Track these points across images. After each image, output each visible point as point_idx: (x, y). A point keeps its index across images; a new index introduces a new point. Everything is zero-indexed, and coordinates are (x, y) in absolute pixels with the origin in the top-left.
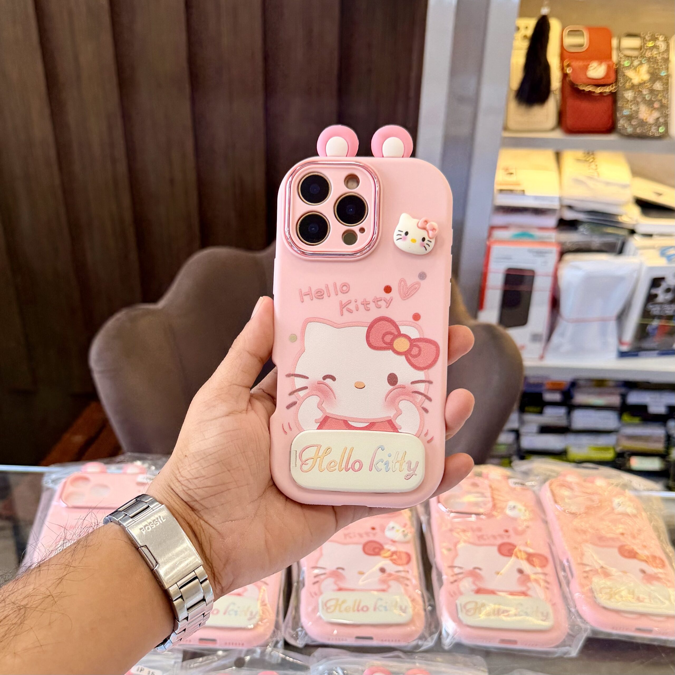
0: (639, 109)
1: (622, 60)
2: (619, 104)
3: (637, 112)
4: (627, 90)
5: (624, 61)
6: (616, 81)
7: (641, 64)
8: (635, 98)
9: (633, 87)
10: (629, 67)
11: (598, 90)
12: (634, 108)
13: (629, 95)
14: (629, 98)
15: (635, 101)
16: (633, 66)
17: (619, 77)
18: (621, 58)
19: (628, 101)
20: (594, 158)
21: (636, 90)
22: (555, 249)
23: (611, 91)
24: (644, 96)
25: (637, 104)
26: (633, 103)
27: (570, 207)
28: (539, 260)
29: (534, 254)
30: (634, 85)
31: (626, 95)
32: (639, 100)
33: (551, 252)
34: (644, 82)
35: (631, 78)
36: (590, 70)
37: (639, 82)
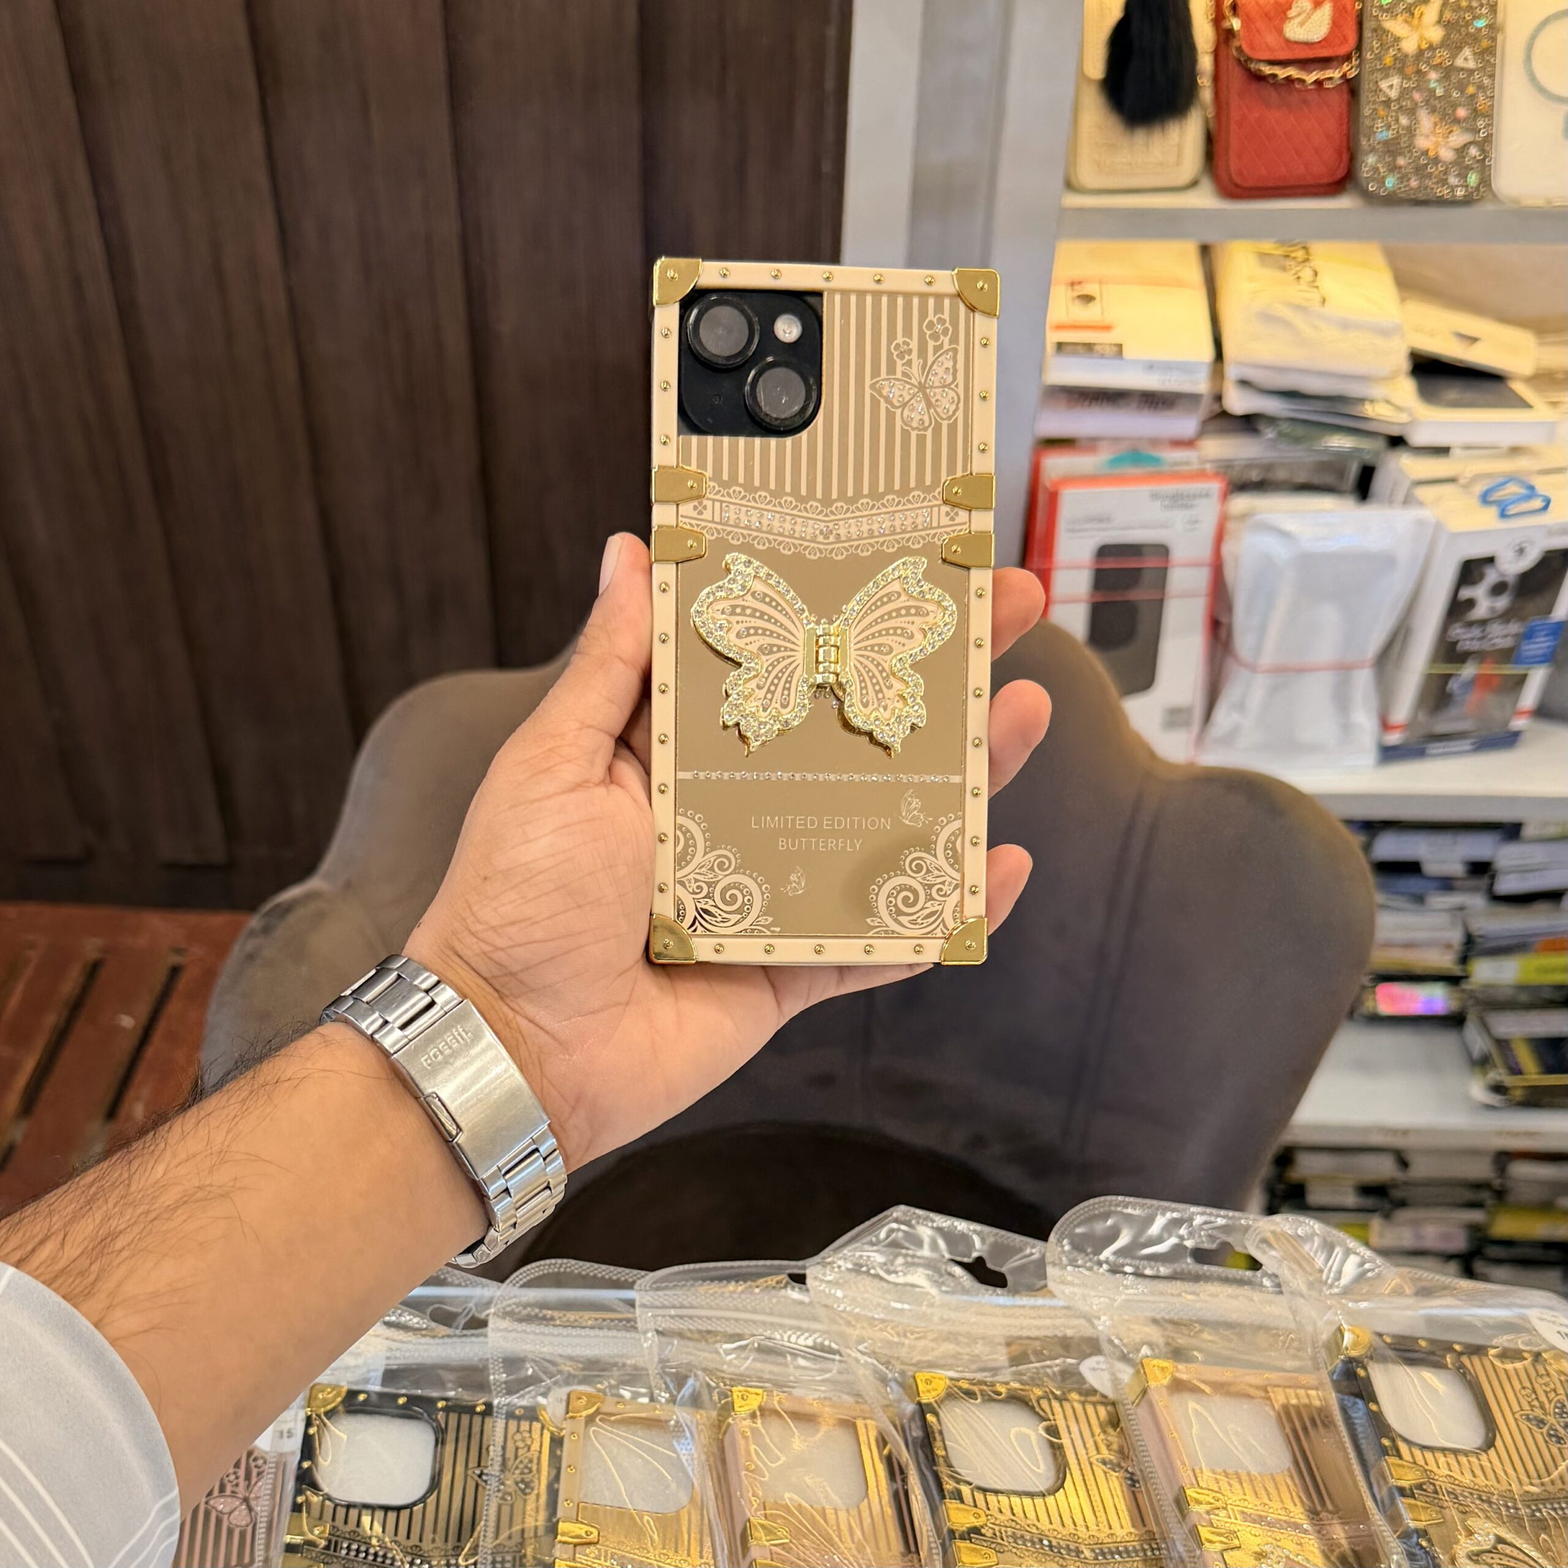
0: (1415, 125)
2: (1368, 110)
3: (1412, 132)
4: (1383, 70)
8: (1406, 92)
11: (1311, 75)
12: (1403, 120)
15: (1407, 102)
17: (1367, 39)
19: (1387, 103)
20: (1308, 253)
21: (1409, 70)
22: (1215, 487)
23: (1344, 75)
24: (1432, 85)
25: (1412, 112)
26: (1401, 107)
27: (1244, 383)
28: (1179, 517)
29: (1166, 503)
30: (1406, 56)
31: (1384, 85)
32: (1417, 96)
33: (1207, 495)
34: (1431, 48)
35: (1398, 35)
36: (1290, 19)
37: (1419, 46)
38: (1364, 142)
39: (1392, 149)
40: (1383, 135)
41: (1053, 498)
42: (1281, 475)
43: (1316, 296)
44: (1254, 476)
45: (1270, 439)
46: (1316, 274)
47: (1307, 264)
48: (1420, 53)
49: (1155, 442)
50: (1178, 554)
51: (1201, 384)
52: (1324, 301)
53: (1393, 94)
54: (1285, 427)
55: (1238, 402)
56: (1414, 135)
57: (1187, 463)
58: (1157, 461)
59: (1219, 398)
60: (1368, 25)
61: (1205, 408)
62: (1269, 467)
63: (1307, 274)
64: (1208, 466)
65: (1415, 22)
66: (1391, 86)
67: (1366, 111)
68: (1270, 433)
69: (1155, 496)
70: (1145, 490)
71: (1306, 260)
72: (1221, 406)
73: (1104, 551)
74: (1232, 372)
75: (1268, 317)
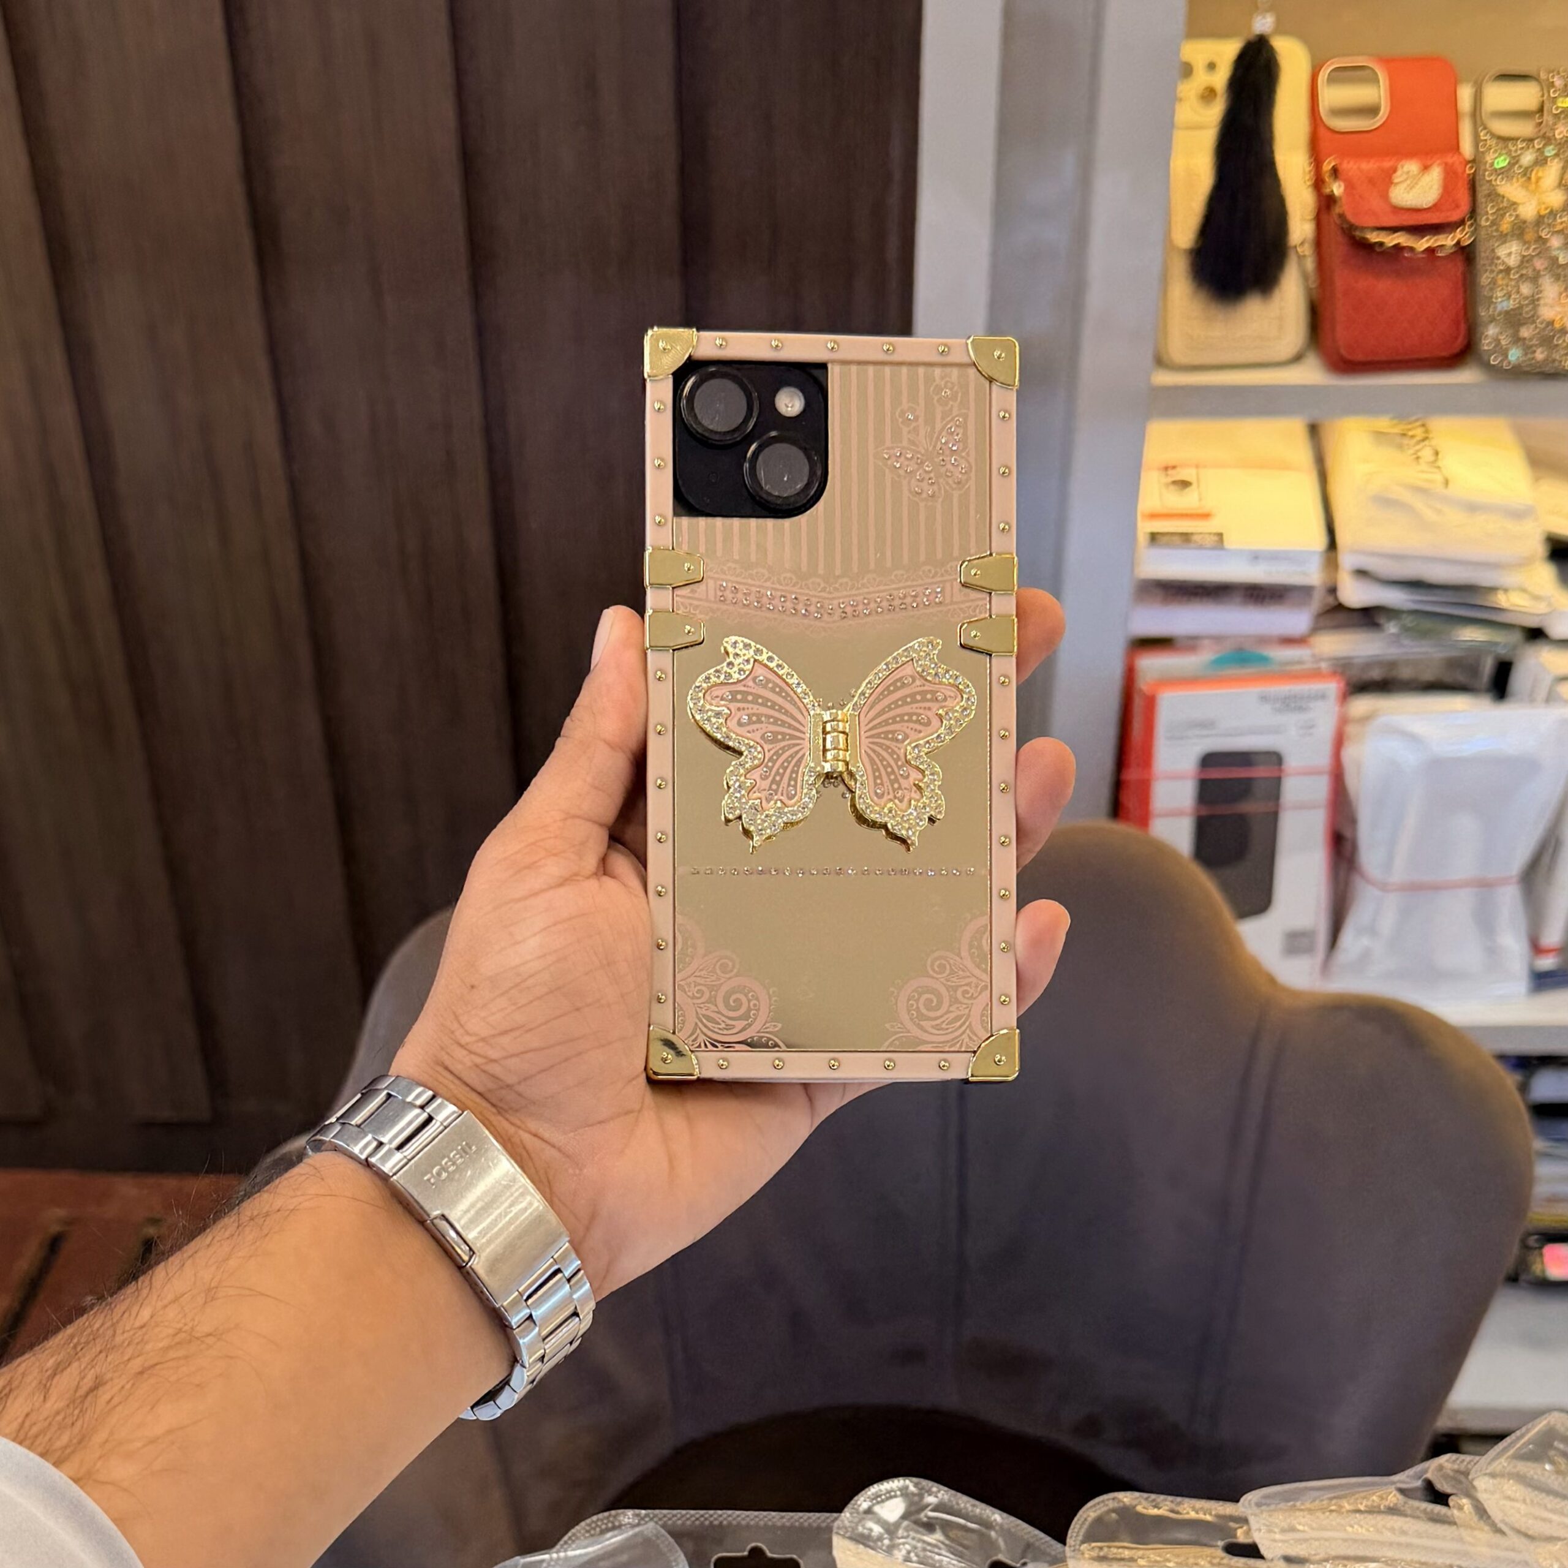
4: (1505, 237)
5: (1493, 152)
6: (1474, 214)
8: (1527, 259)
10: (1507, 172)
11: (1422, 243)
12: (1526, 289)
17: (1481, 202)
18: (1483, 144)
19: (1508, 270)
20: (1427, 431)
21: (1530, 235)
22: (1332, 687)
23: (1458, 243)
24: (1555, 253)
25: (1535, 279)
26: (1522, 275)
27: (1362, 573)
28: (1291, 721)
29: (1278, 705)
30: (1525, 222)
31: (1502, 252)
32: (1539, 264)
33: (1323, 697)
34: (1553, 213)
35: (1515, 200)
36: (1397, 184)
37: (1538, 212)
38: (1483, 313)
39: (1514, 320)
40: (1503, 303)
41: (1151, 703)
42: (1405, 673)
43: (1438, 478)
44: (1376, 674)
45: (1393, 634)
46: (1437, 453)
47: (1426, 443)
48: (1540, 220)
49: (1264, 640)
50: (1292, 762)
51: (1313, 575)
52: (1446, 482)
53: (1513, 261)
54: (1408, 621)
55: (1354, 594)
56: (1539, 305)
57: (1300, 662)
58: (1264, 660)
59: (1333, 590)
60: (1482, 191)
61: (1317, 602)
62: (1392, 664)
63: (1427, 454)
64: (1324, 665)
65: (1533, 186)
66: (1510, 254)
67: (1484, 279)
68: (1392, 628)
69: (1264, 699)
70: (1252, 692)
71: (1425, 439)
72: (1336, 598)
73: (1209, 760)
74: (1347, 560)
75: (1385, 502)
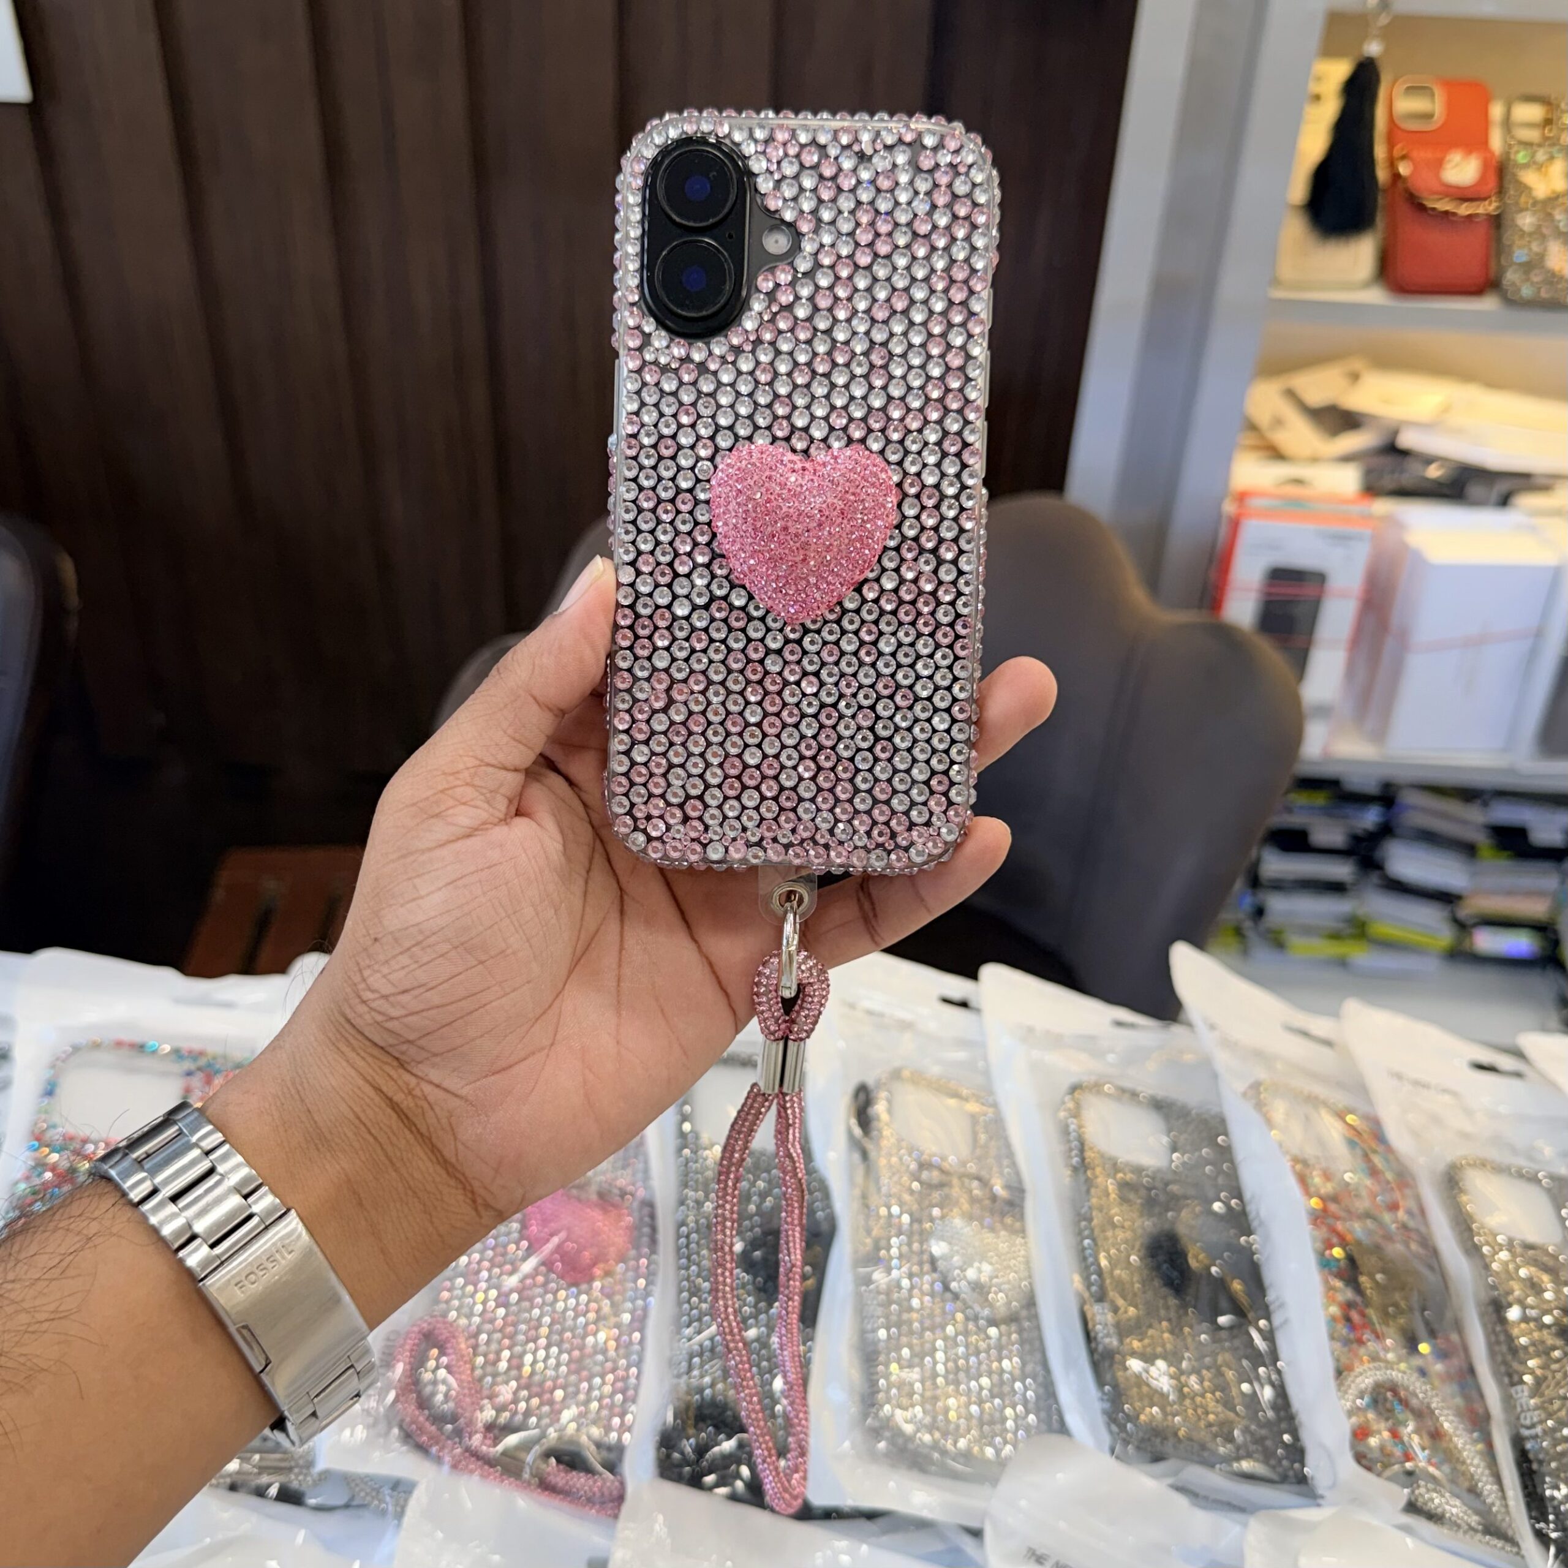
0: (1545, 250)
1: (1515, 148)
2: (1508, 236)
3: (1541, 257)
4: (1521, 210)
5: (1517, 152)
6: (1501, 191)
7: (1552, 158)
8: (1539, 227)
9: (1535, 203)
10: (1526, 166)
11: (1464, 210)
12: (1535, 247)
13: (1526, 221)
14: (1526, 229)
15: (1538, 234)
16: (1535, 163)
17: (1506, 184)
18: (1510, 146)
19: (1524, 234)
21: (1541, 210)
25: (1543, 240)
26: (1533, 238)
30: (1538, 201)
31: (1521, 221)
32: (1546, 230)
34: (1556, 196)
36: (1447, 168)
37: (1547, 195)
38: (1503, 262)
39: (1527, 268)
40: (1519, 256)
48: (1548, 200)
50: (1334, 583)
56: (1545, 258)
60: (1507, 176)
66: (1525, 223)
67: (1508, 240)
